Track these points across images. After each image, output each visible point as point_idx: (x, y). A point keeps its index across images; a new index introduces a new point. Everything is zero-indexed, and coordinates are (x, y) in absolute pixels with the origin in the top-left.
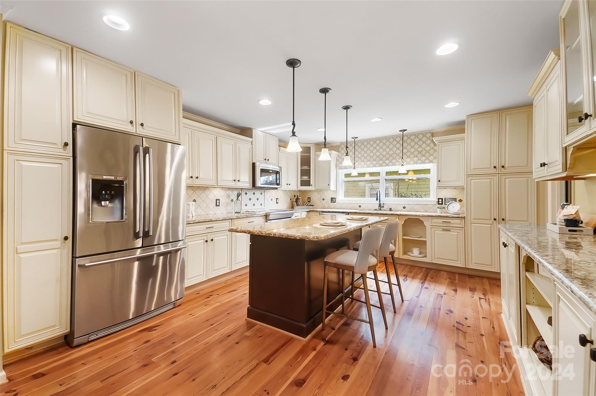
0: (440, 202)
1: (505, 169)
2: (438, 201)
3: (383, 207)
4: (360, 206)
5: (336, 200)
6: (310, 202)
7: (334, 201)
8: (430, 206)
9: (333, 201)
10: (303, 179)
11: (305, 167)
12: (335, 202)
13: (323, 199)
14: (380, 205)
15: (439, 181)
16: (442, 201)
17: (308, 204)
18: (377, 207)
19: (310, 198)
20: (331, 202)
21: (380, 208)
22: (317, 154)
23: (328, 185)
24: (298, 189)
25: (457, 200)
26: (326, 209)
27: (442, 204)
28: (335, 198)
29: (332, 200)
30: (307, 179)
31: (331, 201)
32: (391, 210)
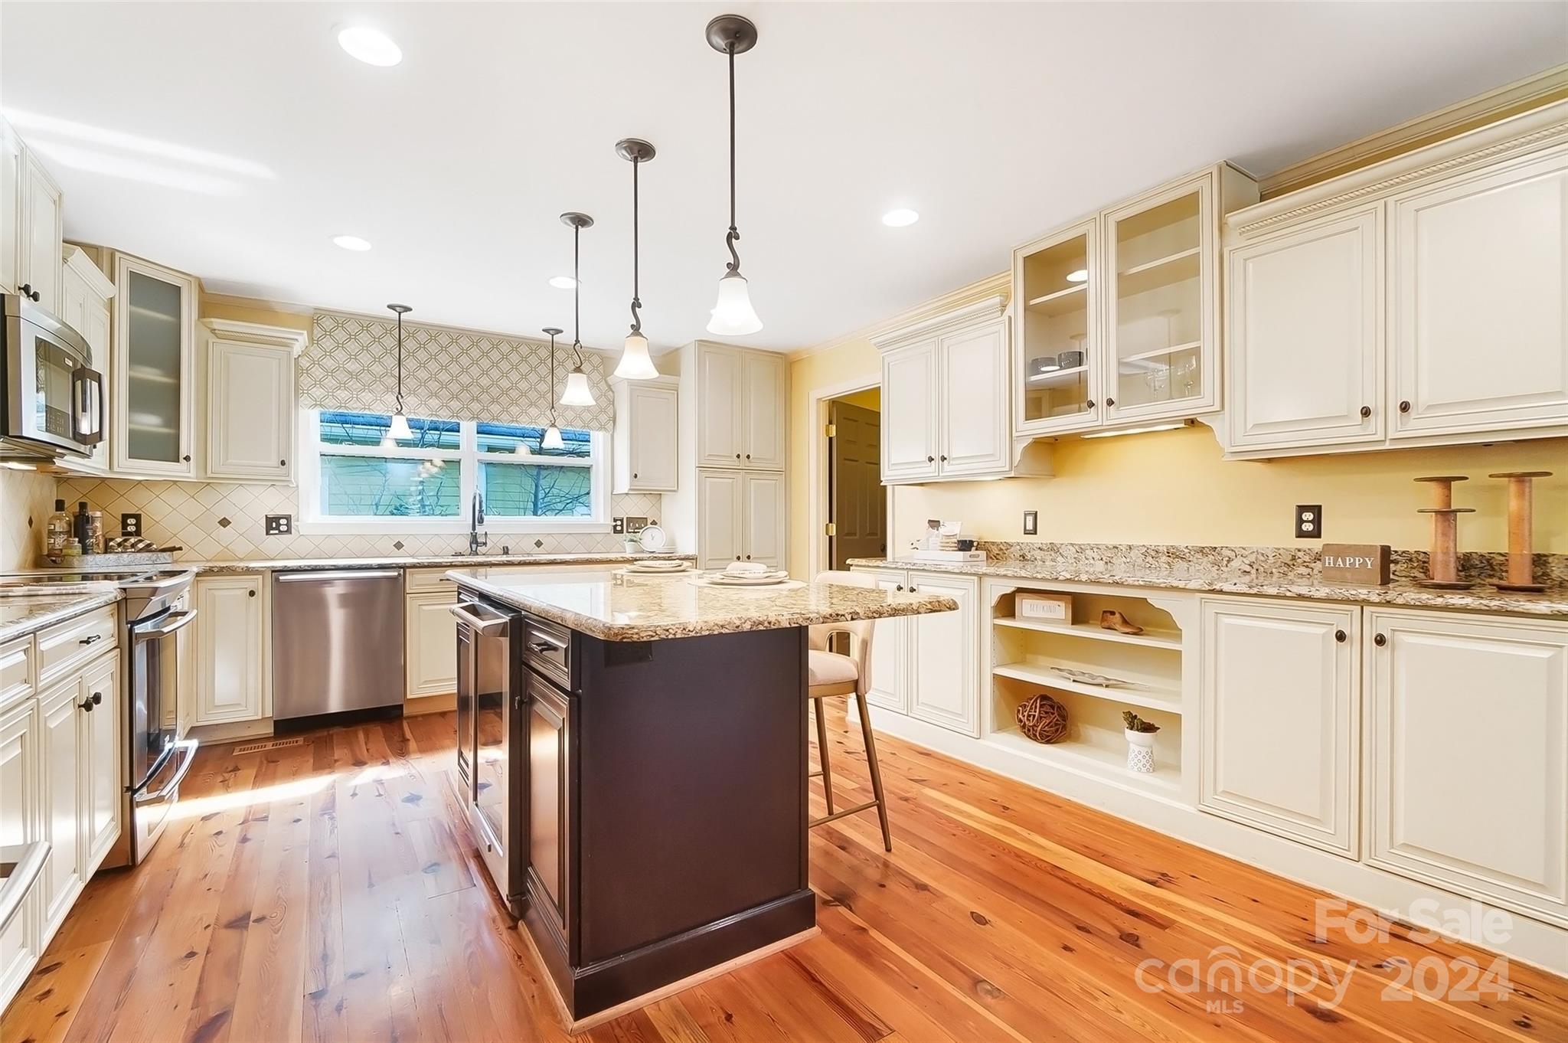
0: (619, 528)
1: (750, 462)
2: (615, 527)
3: (485, 544)
4: (399, 546)
5: (293, 523)
6: (138, 533)
7: (283, 528)
8: (599, 538)
9: (277, 528)
10: (136, 423)
11: (151, 374)
12: (289, 531)
13: (224, 523)
14: (474, 540)
15: (636, 476)
16: (622, 525)
17: (133, 546)
18: (464, 545)
19: (138, 517)
20: (267, 534)
21: (474, 546)
22: (215, 327)
23: (283, 463)
24: (116, 469)
25: (649, 522)
26: (241, 560)
27: (621, 532)
28: (288, 518)
29: (274, 525)
30: (158, 426)
31: (269, 528)
32: (506, 551)
